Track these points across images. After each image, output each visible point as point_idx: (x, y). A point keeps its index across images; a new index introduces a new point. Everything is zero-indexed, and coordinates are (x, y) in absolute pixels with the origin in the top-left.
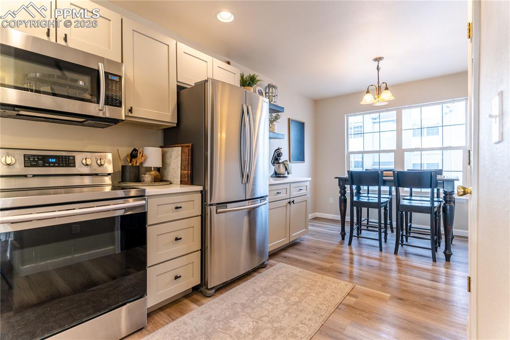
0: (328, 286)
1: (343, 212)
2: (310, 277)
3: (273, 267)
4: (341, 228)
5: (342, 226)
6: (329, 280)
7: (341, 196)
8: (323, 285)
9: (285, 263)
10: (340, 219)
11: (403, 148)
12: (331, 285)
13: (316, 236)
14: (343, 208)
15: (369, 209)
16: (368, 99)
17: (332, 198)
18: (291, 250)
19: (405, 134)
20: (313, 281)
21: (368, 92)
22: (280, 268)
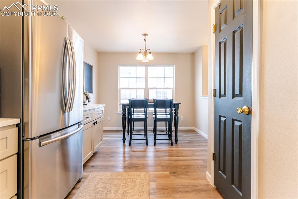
0: (135, 179)
1: (124, 126)
2: (120, 177)
3: (88, 178)
4: (123, 135)
5: (123, 134)
6: (133, 175)
7: (123, 116)
8: (132, 180)
9: (95, 171)
10: (122, 130)
11: (148, 87)
12: (136, 178)
13: (106, 144)
14: (124, 123)
15: (134, 122)
16: (140, 57)
17: (110, 117)
18: (94, 160)
19: (149, 80)
20: (124, 180)
21: (140, 52)
22: (94, 177)
